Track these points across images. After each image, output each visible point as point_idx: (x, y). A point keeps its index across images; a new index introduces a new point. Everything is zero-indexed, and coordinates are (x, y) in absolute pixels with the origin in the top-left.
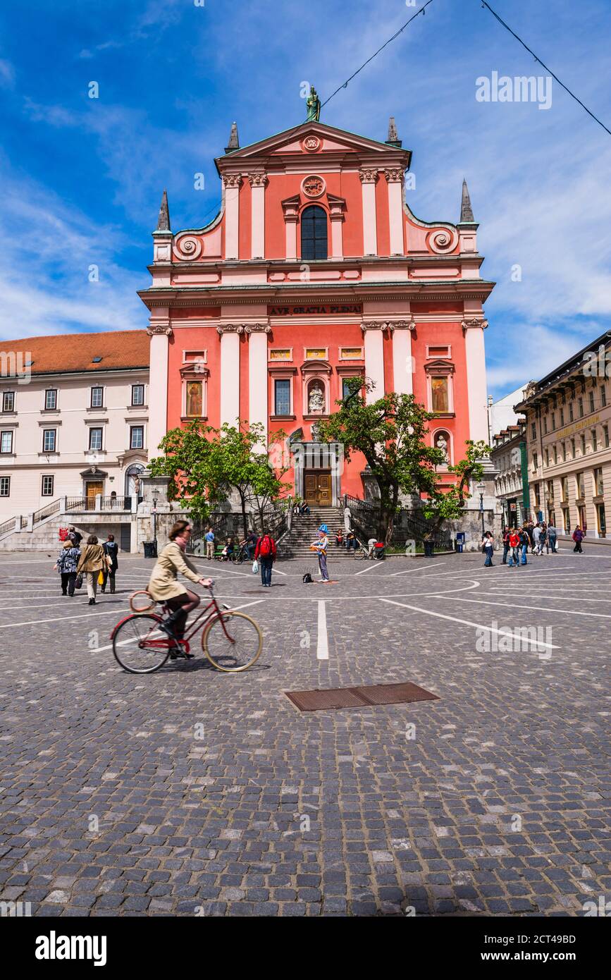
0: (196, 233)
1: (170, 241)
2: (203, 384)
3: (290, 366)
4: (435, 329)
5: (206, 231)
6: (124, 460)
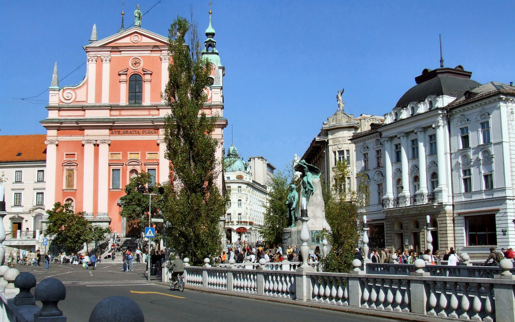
0: (72, 88)
1: (58, 92)
3: (120, 162)
5: (77, 87)
6: (33, 210)
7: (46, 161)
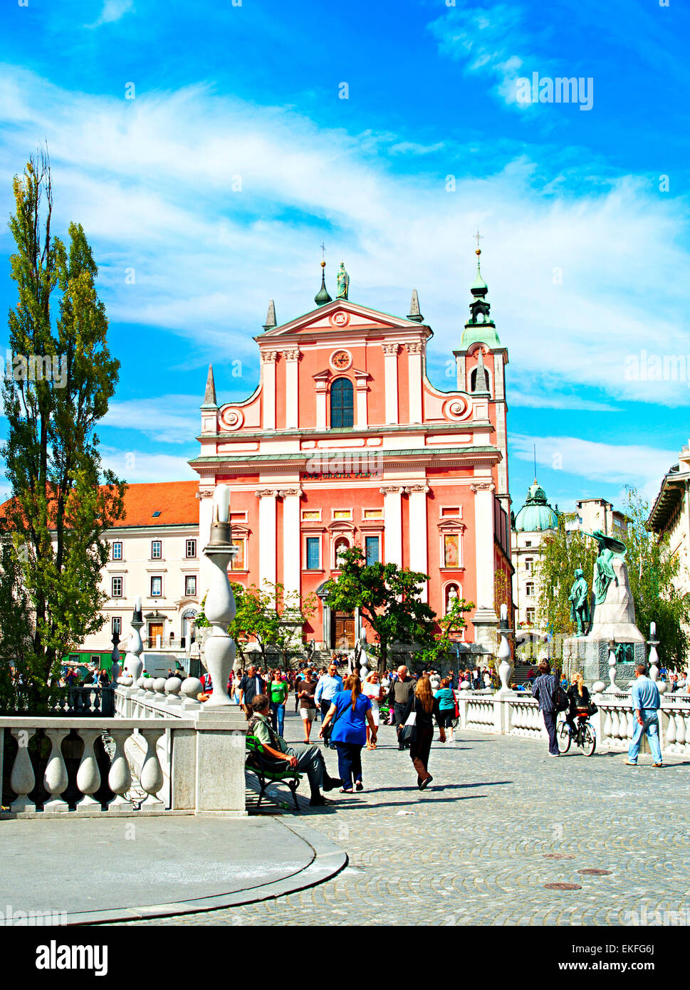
0: (238, 405)
1: (215, 414)
2: (245, 541)
3: (319, 526)
4: (448, 492)
5: (246, 403)
6: (180, 605)
7: (198, 525)
